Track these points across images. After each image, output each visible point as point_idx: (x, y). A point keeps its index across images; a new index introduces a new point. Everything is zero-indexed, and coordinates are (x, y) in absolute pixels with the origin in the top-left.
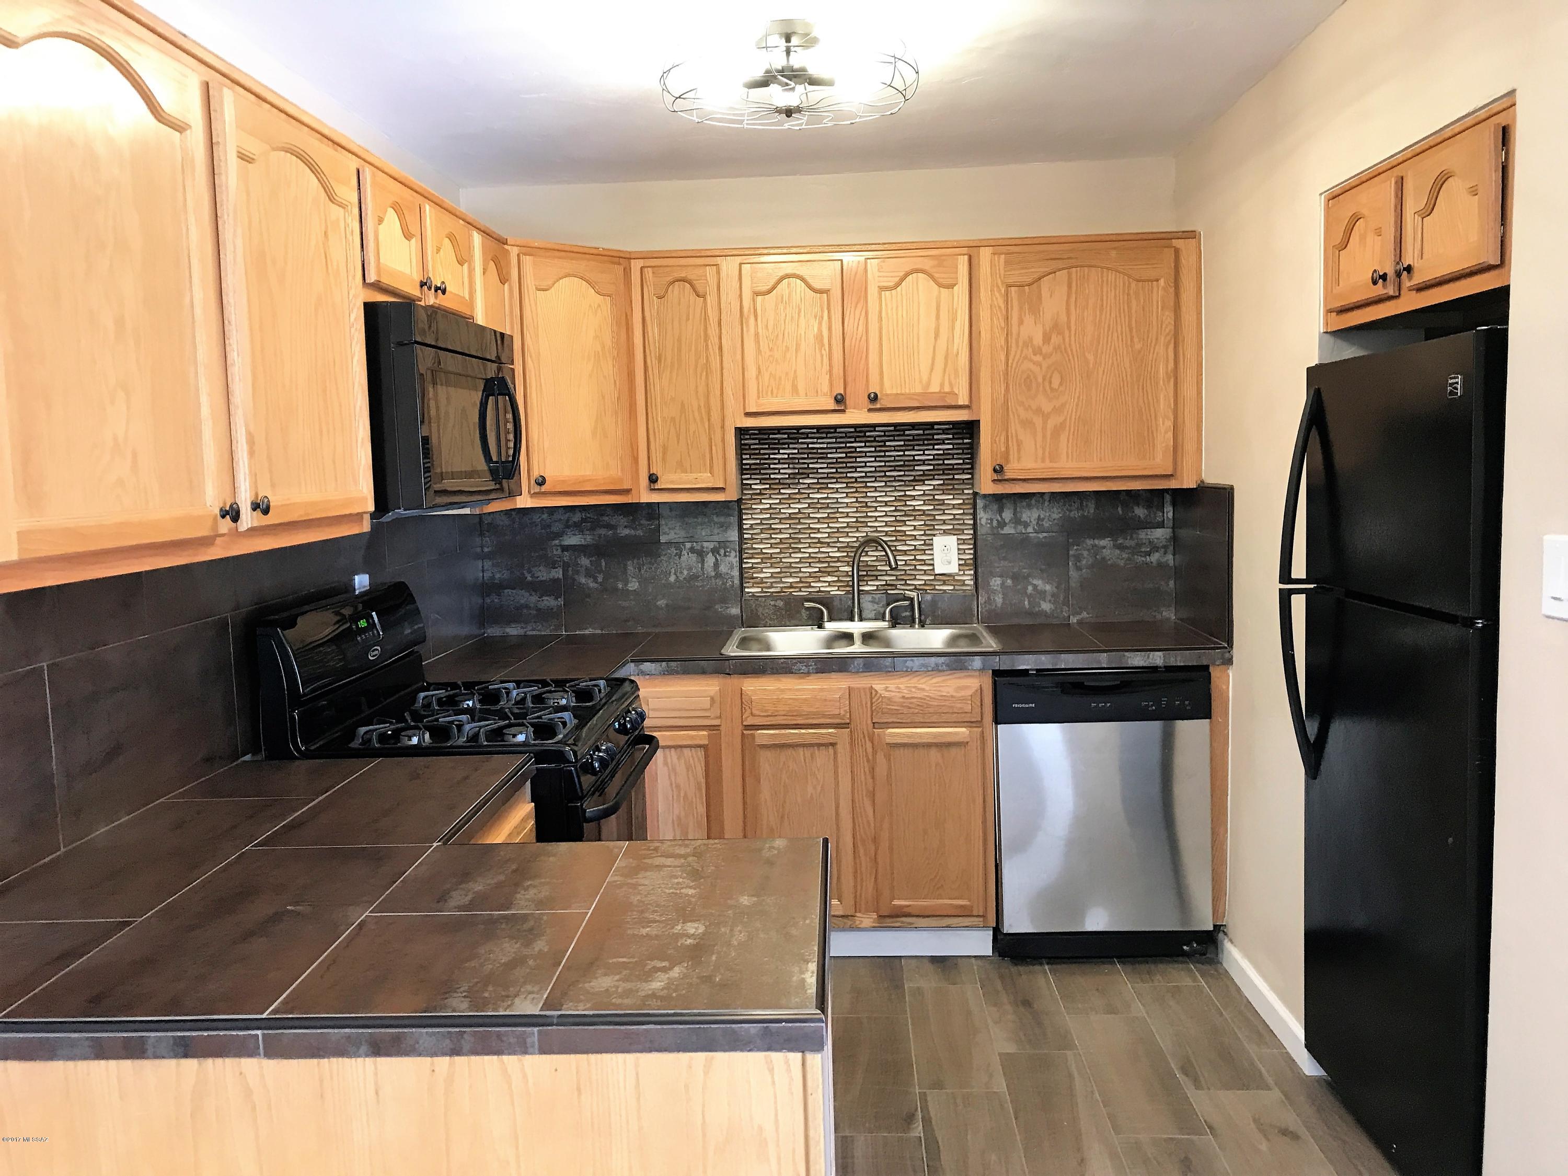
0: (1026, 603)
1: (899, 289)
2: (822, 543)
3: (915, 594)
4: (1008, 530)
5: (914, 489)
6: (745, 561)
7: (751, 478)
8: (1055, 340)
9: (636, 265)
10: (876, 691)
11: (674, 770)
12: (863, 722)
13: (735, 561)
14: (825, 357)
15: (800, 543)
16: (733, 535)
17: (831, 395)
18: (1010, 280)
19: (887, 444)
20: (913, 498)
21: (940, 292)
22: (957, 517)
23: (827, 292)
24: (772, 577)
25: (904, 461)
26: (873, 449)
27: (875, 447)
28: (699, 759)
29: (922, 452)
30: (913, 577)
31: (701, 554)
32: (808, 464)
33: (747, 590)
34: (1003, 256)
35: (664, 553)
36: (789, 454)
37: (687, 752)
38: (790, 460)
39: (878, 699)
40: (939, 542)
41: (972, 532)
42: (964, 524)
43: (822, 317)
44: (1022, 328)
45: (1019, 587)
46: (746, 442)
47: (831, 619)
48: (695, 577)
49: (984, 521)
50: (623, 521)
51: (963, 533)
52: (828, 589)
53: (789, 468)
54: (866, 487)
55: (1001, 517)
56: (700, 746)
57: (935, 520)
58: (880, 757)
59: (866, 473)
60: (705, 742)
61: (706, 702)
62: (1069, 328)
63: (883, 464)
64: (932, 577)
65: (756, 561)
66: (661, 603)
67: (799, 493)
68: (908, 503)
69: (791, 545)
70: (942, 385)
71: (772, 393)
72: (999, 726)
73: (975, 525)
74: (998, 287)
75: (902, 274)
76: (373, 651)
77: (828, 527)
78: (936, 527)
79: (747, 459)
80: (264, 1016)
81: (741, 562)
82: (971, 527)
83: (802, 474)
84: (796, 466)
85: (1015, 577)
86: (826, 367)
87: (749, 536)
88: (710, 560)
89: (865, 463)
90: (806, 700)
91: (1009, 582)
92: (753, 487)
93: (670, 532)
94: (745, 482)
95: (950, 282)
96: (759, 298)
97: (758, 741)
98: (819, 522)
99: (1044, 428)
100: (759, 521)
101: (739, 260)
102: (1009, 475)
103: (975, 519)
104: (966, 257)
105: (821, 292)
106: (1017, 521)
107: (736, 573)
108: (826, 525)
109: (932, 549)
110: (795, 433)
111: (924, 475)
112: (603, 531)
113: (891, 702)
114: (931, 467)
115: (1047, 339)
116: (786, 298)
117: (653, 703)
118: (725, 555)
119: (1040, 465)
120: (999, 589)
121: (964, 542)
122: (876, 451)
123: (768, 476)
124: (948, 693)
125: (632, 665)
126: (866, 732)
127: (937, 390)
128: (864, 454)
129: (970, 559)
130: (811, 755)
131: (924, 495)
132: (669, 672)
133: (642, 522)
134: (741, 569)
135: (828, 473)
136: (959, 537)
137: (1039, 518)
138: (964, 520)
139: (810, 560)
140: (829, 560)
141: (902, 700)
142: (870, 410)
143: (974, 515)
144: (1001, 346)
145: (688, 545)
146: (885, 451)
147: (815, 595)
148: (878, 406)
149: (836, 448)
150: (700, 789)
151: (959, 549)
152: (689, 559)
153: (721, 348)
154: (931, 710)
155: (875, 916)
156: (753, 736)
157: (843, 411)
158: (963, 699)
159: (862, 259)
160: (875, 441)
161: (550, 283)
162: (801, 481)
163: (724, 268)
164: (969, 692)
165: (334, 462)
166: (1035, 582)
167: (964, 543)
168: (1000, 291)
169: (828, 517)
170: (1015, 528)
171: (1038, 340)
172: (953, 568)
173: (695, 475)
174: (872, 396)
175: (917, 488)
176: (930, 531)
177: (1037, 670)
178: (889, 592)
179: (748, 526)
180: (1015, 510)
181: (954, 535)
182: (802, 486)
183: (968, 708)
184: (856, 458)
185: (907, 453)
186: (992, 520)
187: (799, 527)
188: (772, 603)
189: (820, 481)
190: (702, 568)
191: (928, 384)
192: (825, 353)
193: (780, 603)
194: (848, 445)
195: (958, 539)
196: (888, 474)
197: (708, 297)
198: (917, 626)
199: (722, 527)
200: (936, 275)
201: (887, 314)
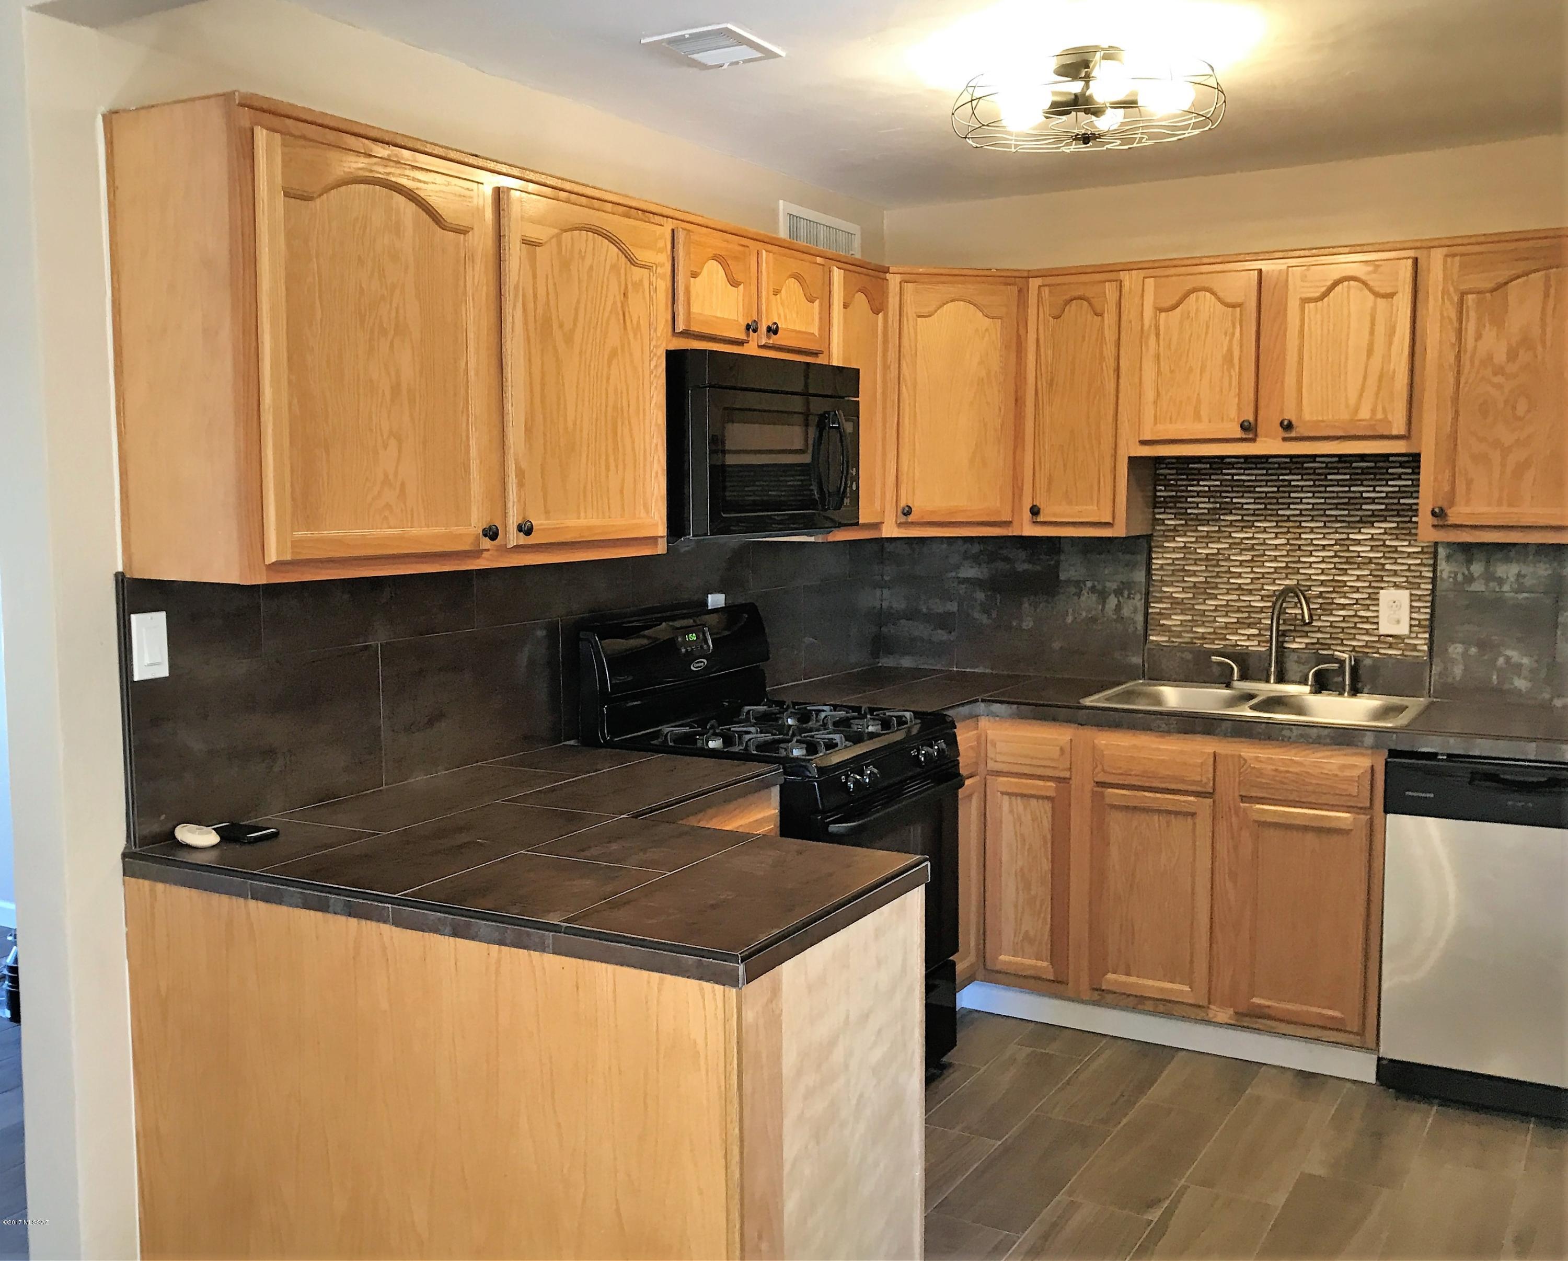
0: (1495, 677)
1: (1326, 299)
2: (1243, 589)
3: (1346, 656)
4: (1478, 586)
5: (1360, 532)
6: (1152, 605)
7: (1164, 513)
8: (1524, 356)
9: (1034, 283)
10: (1245, 760)
11: (1019, 818)
12: (1228, 791)
13: (1140, 604)
14: (1234, 379)
15: (1216, 588)
16: (1139, 576)
17: (1238, 421)
18: (1464, 287)
19: (1329, 477)
20: (1358, 542)
21: (1375, 303)
22: (1412, 568)
23: (1240, 305)
24: (1181, 625)
25: (1350, 498)
26: (1311, 483)
27: (1314, 481)
28: (1046, 812)
29: (1371, 489)
30: (1352, 636)
31: (1103, 596)
32: (1232, 498)
33: (1151, 638)
34: (1458, 259)
35: (1062, 591)
36: (1209, 487)
37: (1033, 802)
38: (1210, 494)
39: (1246, 770)
40: (1387, 596)
41: (1430, 587)
42: (1421, 577)
43: (1233, 334)
44: (1479, 343)
45: (1486, 657)
46: (1161, 471)
47: (1243, 677)
48: (1094, 620)
49: (1445, 575)
50: (1022, 555)
51: (1419, 588)
52: (1247, 643)
53: (1209, 502)
54: (1300, 527)
55: (1468, 570)
56: (1047, 798)
57: (1383, 569)
58: (1245, 834)
59: (1301, 510)
60: (1052, 793)
61: (1056, 753)
62: (1543, 342)
63: (1323, 501)
64: (1376, 639)
65: (1164, 606)
66: (1056, 645)
67: (1219, 531)
68: (1351, 548)
69: (1204, 590)
70: (1374, 411)
71: (1171, 419)
72: (1388, 816)
73: (1434, 580)
74: (1449, 294)
75: (1329, 283)
76: (698, 662)
77: (1253, 572)
78: (1385, 579)
79: (1161, 491)
80: (396, 896)
81: (1147, 606)
82: (1430, 581)
83: (1224, 509)
84: (1217, 500)
85: (1483, 645)
86: (1235, 390)
87: (1159, 578)
88: (1112, 601)
89: (1301, 498)
90: (1163, 761)
91: (1473, 650)
92: (1166, 522)
93: (1071, 570)
94: (1157, 516)
95: (1389, 290)
96: (1163, 314)
97: (1107, 801)
98: (1241, 566)
99: (1503, 465)
100: (1170, 561)
101: (1142, 273)
102: (1452, 520)
103: (1434, 571)
104: (1410, 262)
105: (1233, 306)
106: (1489, 577)
107: (1140, 618)
108: (1249, 570)
109: (1378, 605)
110: (1218, 463)
111: (1373, 516)
112: (1001, 565)
113: (1261, 774)
114: (1383, 507)
115: (1512, 355)
116: (1192, 314)
117: (1000, 746)
118: (1129, 597)
119: (1494, 510)
120: (1459, 658)
121: (1420, 598)
122: (1314, 486)
123: (1184, 511)
124: (1330, 770)
125: (983, 705)
126: (1232, 806)
127: (1368, 417)
128: (1299, 489)
129: (1425, 620)
130: (1167, 823)
131: (1372, 539)
132: (1021, 716)
133: (1041, 557)
134: (1146, 614)
135: (1255, 510)
136: (1414, 592)
137: (1519, 575)
138: (1421, 572)
139: (1227, 609)
140: (1251, 609)
141: (1274, 773)
142: (1284, 439)
143: (1435, 566)
144: (1450, 366)
145: (1089, 584)
146: (1326, 486)
147: (1230, 650)
148: (1293, 434)
149: (1267, 481)
150: (1045, 842)
151: (1412, 607)
152: (1088, 600)
153: (1118, 370)
154: (1310, 788)
155: (1231, 1011)
156: (1102, 793)
157: (1253, 440)
158: (1349, 780)
159: (1284, 267)
160: (1314, 473)
161: (932, 309)
162: (1222, 517)
163: (1126, 284)
164: (1356, 773)
165: (622, 492)
166: (1509, 653)
167: (1419, 600)
168: (1451, 300)
169: (1252, 560)
170: (1486, 585)
171: (1500, 356)
172: (1403, 629)
173: (1078, 508)
174: (1286, 423)
175: (1362, 530)
176: (1378, 581)
177: (1449, 755)
178: (1321, 652)
179: (1157, 567)
180: (1488, 562)
181: (1407, 589)
182: (1223, 523)
183: (1354, 791)
184: (1290, 492)
185: (1352, 489)
186: (1456, 574)
187: (1217, 569)
188: (1178, 654)
189: (1245, 518)
190: (1103, 610)
191: (1356, 411)
192: (1235, 373)
193: (1189, 656)
194: (1281, 478)
195: (1411, 595)
196: (1328, 512)
197: (1106, 315)
198: (1346, 694)
199: (1127, 565)
200: (1371, 283)
201: (1310, 328)
